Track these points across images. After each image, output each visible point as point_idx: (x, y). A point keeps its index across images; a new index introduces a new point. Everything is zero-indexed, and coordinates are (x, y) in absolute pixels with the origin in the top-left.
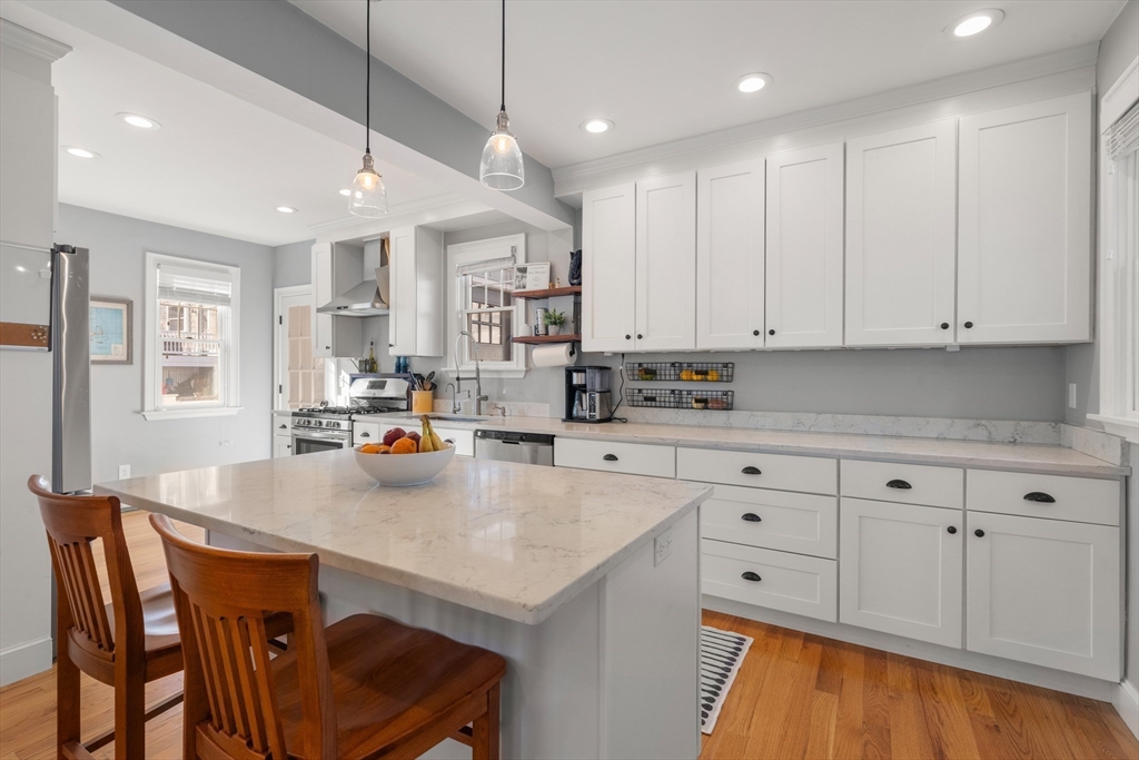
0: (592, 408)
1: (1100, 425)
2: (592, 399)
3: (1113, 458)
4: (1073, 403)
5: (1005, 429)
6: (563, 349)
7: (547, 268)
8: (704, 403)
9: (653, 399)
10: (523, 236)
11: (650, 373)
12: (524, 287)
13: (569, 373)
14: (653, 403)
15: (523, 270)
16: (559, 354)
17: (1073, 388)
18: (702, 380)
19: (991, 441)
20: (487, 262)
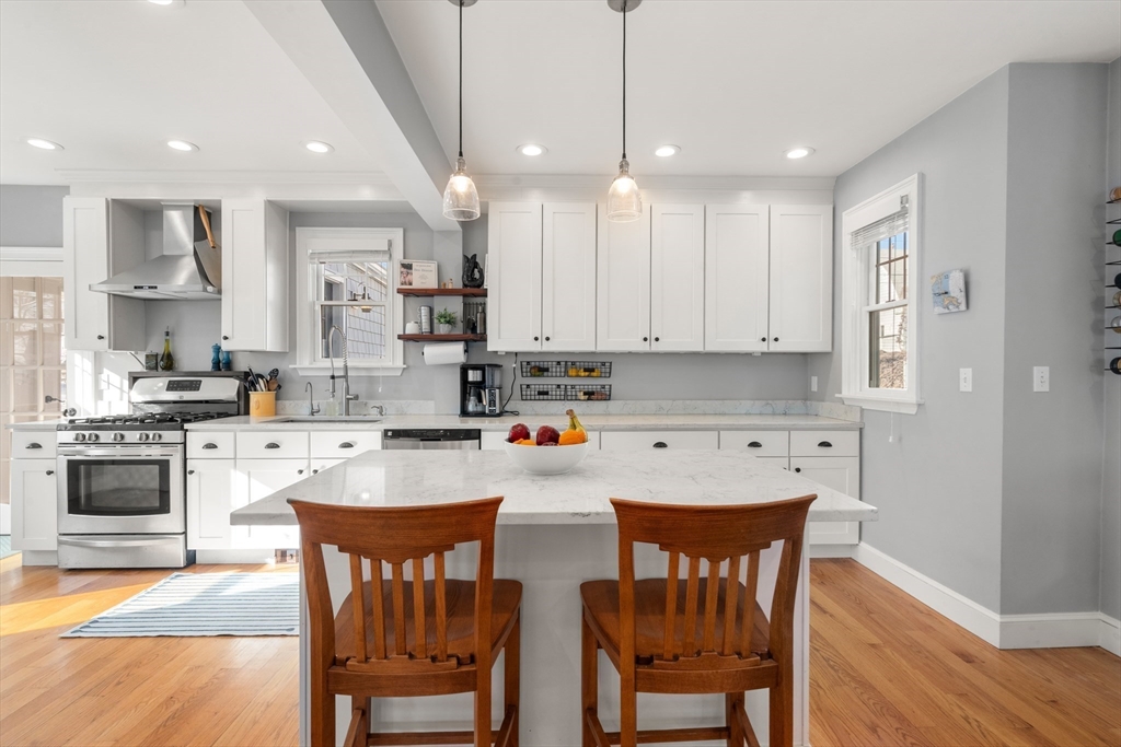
0: (492, 403)
1: (842, 401)
2: (492, 395)
3: (855, 418)
4: (815, 388)
5: (780, 405)
6: (459, 348)
7: (434, 266)
8: (590, 395)
9: (547, 393)
10: (401, 230)
11: (541, 370)
12: (411, 284)
13: (464, 370)
14: (545, 397)
15: (408, 267)
16: (455, 352)
17: (815, 379)
18: (588, 376)
19: (774, 414)
20: (353, 252)
